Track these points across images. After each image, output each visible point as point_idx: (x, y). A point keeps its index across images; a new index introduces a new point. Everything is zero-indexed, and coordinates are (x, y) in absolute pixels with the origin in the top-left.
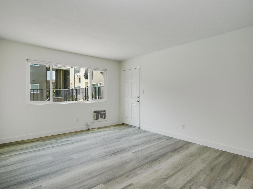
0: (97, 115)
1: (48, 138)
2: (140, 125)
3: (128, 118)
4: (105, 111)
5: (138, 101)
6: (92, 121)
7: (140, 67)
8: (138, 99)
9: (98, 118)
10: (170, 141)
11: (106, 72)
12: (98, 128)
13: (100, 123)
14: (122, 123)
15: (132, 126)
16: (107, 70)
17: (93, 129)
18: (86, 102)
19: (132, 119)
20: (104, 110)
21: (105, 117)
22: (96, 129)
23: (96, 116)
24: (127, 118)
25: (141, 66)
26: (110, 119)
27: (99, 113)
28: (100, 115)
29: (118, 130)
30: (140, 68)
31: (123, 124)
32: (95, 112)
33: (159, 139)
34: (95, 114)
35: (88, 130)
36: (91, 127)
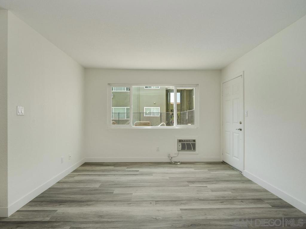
0: (183, 145)
1: (124, 164)
3: (229, 154)
4: (194, 141)
5: (241, 130)
6: (177, 152)
7: (242, 74)
8: (241, 126)
9: (183, 149)
10: (276, 211)
11: (198, 88)
12: (182, 163)
14: (222, 161)
16: (199, 86)
17: (175, 163)
19: (234, 157)
20: (194, 139)
22: (179, 163)
23: (181, 146)
24: (227, 154)
25: (244, 71)
27: (186, 143)
28: (187, 145)
29: (206, 170)
30: (243, 76)
32: (180, 141)
33: (259, 200)
34: (180, 144)
35: (170, 163)
36: (174, 160)
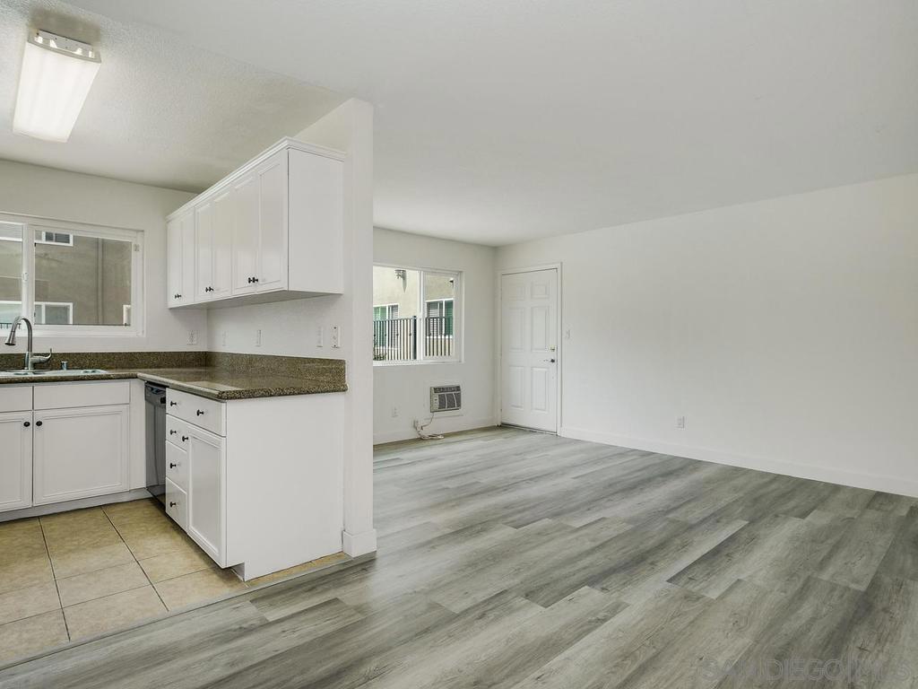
0: (442, 399)
2: (559, 426)
3: (521, 407)
4: (458, 388)
5: (553, 361)
6: (429, 414)
7: (558, 265)
8: (553, 355)
9: (442, 406)
11: (461, 279)
12: (446, 436)
13: (447, 421)
14: (500, 424)
15: (532, 431)
16: (464, 275)
17: (433, 437)
18: (411, 362)
19: (534, 411)
21: (459, 405)
22: (440, 437)
23: (437, 402)
24: (516, 408)
25: (562, 262)
26: (471, 411)
27: (445, 393)
28: (448, 398)
30: (559, 270)
31: (504, 427)
32: (437, 390)
34: (436, 397)
35: (421, 439)
36: (426, 432)
